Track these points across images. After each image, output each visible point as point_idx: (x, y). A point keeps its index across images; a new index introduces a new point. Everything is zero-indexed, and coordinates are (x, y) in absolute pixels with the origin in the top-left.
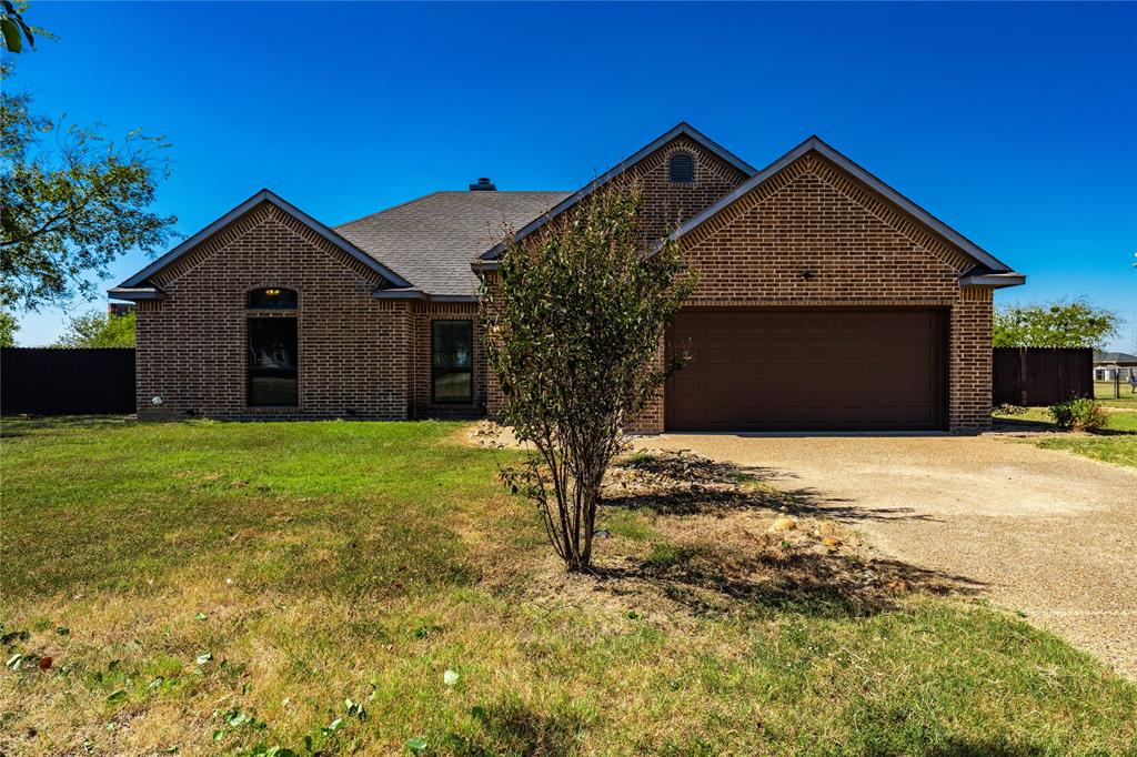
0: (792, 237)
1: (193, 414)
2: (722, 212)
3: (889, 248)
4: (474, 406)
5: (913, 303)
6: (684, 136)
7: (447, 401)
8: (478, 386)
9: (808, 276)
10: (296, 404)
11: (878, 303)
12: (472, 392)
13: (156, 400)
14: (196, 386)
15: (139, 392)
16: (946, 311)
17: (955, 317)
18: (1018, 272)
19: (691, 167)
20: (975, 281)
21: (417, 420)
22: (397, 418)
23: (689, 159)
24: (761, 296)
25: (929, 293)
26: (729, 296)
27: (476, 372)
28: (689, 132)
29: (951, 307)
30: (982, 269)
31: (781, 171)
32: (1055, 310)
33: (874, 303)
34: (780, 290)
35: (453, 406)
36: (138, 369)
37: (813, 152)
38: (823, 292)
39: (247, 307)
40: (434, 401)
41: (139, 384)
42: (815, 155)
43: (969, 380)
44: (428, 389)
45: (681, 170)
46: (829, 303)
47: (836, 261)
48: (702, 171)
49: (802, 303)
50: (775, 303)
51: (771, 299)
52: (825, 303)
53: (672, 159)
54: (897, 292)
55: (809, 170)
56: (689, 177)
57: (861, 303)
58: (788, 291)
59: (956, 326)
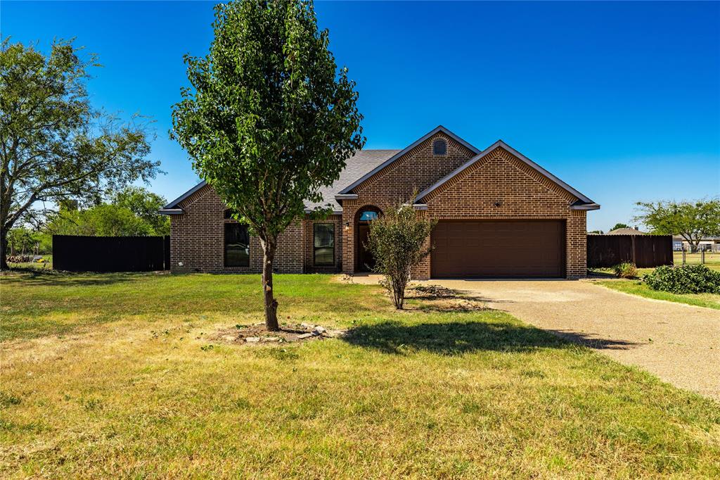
0: (491, 187)
1: (198, 271)
2: (458, 175)
3: (537, 192)
4: (335, 267)
5: (548, 218)
6: (441, 132)
7: (321, 264)
8: (337, 257)
9: (498, 205)
10: (249, 266)
11: (531, 218)
12: (334, 260)
13: (180, 264)
14: (199, 257)
15: (172, 260)
16: (564, 222)
17: (569, 224)
18: (597, 202)
19: (445, 147)
20: (576, 207)
21: (306, 273)
22: (298, 272)
23: (444, 143)
24: (476, 214)
25: (556, 213)
26: (461, 215)
27: (336, 250)
28: (443, 130)
29: (566, 220)
30: (580, 202)
31: (485, 156)
32: (699, 205)
33: (529, 218)
34: (485, 212)
35: (324, 267)
36: (171, 248)
37: (500, 147)
38: (505, 212)
39: (225, 218)
40: (315, 265)
41: (172, 256)
42: (500, 149)
43: (576, 254)
44: (312, 258)
45: (440, 149)
46: (508, 218)
47: (512, 198)
48: (450, 149)
49: (495, 218)
50: (482, 218)
51: (481, 216)
52: (506, 218)
53: (435, 143)
54: (541, 213)
55: (498, 155)
56: (444, 152)
57: (523, 218)
58: (490, 212)
59: (569, 228)
